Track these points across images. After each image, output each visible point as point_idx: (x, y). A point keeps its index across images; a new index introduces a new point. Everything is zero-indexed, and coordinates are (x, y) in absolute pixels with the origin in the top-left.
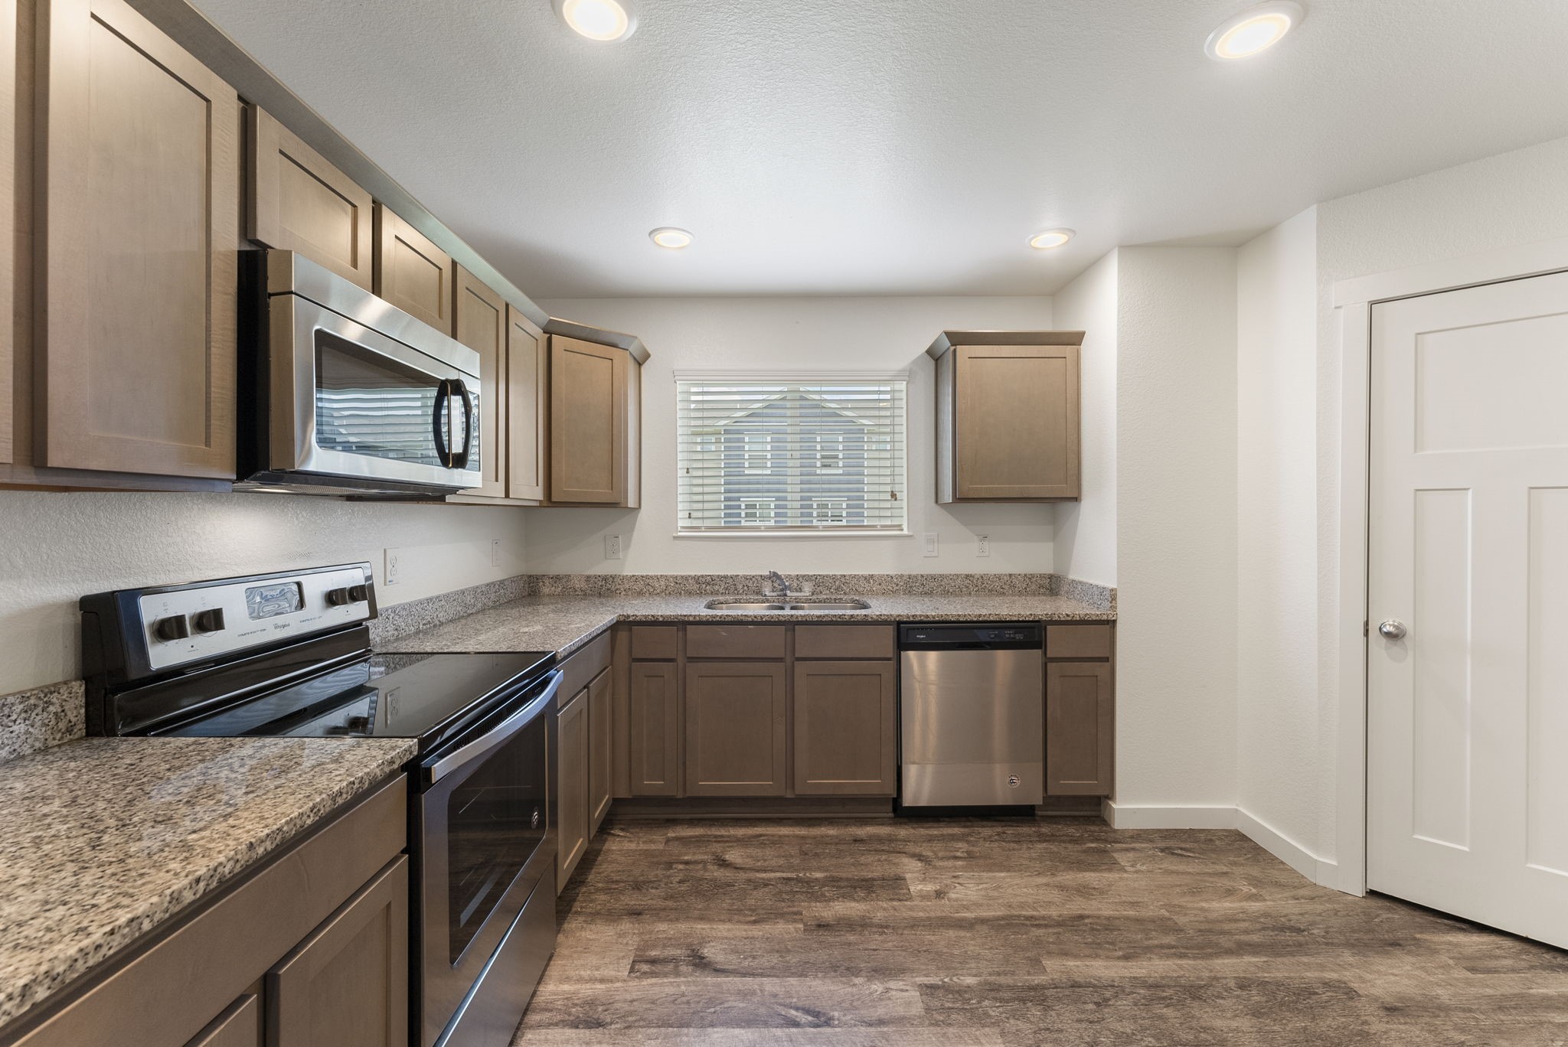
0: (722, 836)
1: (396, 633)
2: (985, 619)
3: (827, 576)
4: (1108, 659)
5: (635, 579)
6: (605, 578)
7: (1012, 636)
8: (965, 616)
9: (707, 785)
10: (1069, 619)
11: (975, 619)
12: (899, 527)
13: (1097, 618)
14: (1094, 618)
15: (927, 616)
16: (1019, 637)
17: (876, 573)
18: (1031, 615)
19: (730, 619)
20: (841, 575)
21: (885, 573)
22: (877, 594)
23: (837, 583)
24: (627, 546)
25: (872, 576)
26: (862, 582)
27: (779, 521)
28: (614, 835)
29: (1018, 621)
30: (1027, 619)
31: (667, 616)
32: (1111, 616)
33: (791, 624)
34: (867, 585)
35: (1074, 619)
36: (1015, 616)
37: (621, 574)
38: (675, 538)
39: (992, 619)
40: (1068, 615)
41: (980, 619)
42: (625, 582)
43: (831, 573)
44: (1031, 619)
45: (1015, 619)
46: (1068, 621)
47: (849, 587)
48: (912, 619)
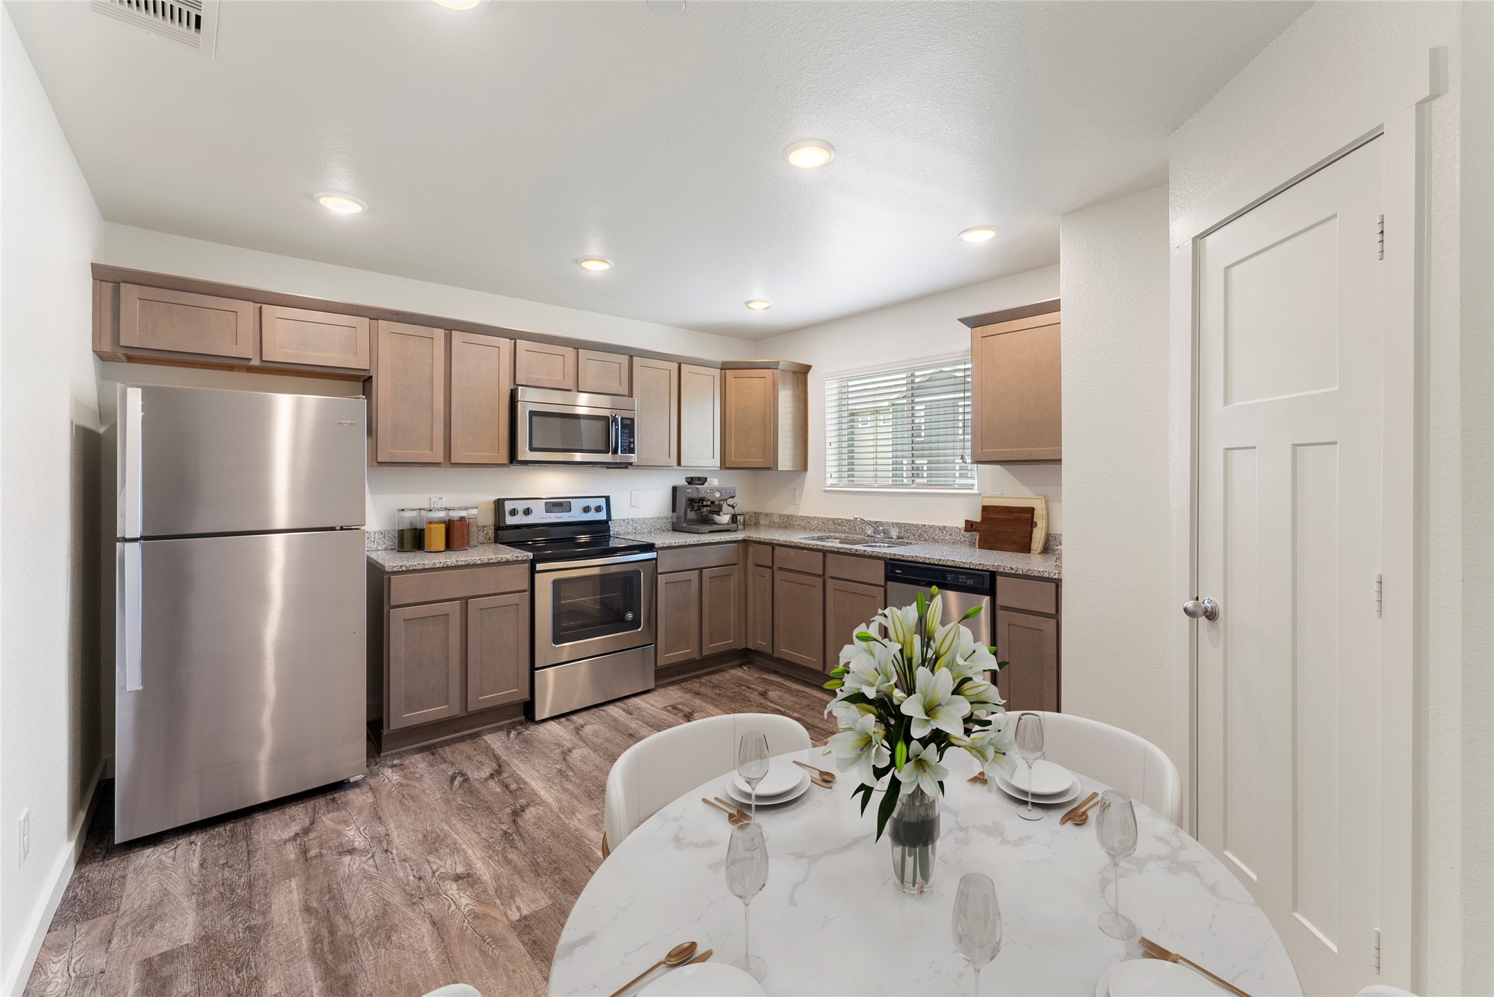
0: (784, 685)
1: (634, 531)
2: (944, 563)
3: (913, 525)
4: (1056, 616)
5: (803, 518)
6: (788, 517)
7: (964, 581)
8: (929, 559)
9: (784, 651)
10: (1013, 572)
11: (937, 563)
12: (971, 486)
13: (1039, 574)
14: (1036, 574)
15: (903, 556)
16: (970, 582)
17: (948, 525)
18: (980, 564)
19: (793, 544)
20: (923, 525)
21: (955, 526)
22: (949, 543)
23: (920, 531)
24: (800, 497)
25: (945, 527)
26: (937, 532)
27: (896, 481)
28: (743, 669)
29: (970, 569)
30: (977, 567)
31: (766, 539)
32: (1053, 574)
33: (825, 552)
34: (941, 534)
35: (1018, 573)
36: (967, 563)
37: (797, 514)
38: (825, 491)
39: (949, 564)
40: (1012, 569)
41: (940, 563)
42: (798, 520)
43: (915, 523)
44: (980, 568)
45: (967, 566)
46: (1011, 573)
47: (928, 535)
48: (893, 557)
